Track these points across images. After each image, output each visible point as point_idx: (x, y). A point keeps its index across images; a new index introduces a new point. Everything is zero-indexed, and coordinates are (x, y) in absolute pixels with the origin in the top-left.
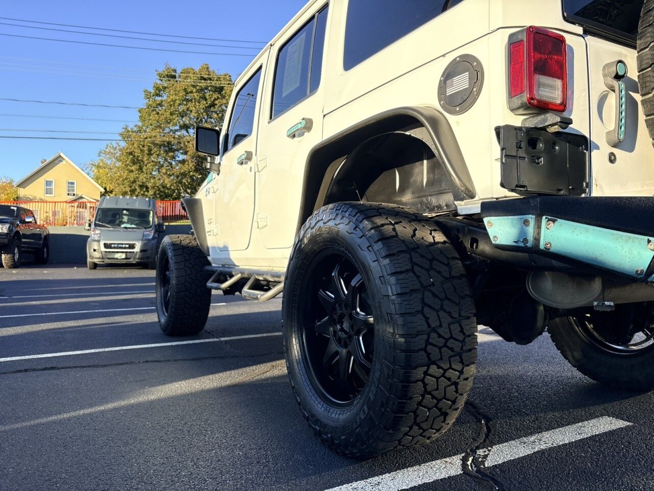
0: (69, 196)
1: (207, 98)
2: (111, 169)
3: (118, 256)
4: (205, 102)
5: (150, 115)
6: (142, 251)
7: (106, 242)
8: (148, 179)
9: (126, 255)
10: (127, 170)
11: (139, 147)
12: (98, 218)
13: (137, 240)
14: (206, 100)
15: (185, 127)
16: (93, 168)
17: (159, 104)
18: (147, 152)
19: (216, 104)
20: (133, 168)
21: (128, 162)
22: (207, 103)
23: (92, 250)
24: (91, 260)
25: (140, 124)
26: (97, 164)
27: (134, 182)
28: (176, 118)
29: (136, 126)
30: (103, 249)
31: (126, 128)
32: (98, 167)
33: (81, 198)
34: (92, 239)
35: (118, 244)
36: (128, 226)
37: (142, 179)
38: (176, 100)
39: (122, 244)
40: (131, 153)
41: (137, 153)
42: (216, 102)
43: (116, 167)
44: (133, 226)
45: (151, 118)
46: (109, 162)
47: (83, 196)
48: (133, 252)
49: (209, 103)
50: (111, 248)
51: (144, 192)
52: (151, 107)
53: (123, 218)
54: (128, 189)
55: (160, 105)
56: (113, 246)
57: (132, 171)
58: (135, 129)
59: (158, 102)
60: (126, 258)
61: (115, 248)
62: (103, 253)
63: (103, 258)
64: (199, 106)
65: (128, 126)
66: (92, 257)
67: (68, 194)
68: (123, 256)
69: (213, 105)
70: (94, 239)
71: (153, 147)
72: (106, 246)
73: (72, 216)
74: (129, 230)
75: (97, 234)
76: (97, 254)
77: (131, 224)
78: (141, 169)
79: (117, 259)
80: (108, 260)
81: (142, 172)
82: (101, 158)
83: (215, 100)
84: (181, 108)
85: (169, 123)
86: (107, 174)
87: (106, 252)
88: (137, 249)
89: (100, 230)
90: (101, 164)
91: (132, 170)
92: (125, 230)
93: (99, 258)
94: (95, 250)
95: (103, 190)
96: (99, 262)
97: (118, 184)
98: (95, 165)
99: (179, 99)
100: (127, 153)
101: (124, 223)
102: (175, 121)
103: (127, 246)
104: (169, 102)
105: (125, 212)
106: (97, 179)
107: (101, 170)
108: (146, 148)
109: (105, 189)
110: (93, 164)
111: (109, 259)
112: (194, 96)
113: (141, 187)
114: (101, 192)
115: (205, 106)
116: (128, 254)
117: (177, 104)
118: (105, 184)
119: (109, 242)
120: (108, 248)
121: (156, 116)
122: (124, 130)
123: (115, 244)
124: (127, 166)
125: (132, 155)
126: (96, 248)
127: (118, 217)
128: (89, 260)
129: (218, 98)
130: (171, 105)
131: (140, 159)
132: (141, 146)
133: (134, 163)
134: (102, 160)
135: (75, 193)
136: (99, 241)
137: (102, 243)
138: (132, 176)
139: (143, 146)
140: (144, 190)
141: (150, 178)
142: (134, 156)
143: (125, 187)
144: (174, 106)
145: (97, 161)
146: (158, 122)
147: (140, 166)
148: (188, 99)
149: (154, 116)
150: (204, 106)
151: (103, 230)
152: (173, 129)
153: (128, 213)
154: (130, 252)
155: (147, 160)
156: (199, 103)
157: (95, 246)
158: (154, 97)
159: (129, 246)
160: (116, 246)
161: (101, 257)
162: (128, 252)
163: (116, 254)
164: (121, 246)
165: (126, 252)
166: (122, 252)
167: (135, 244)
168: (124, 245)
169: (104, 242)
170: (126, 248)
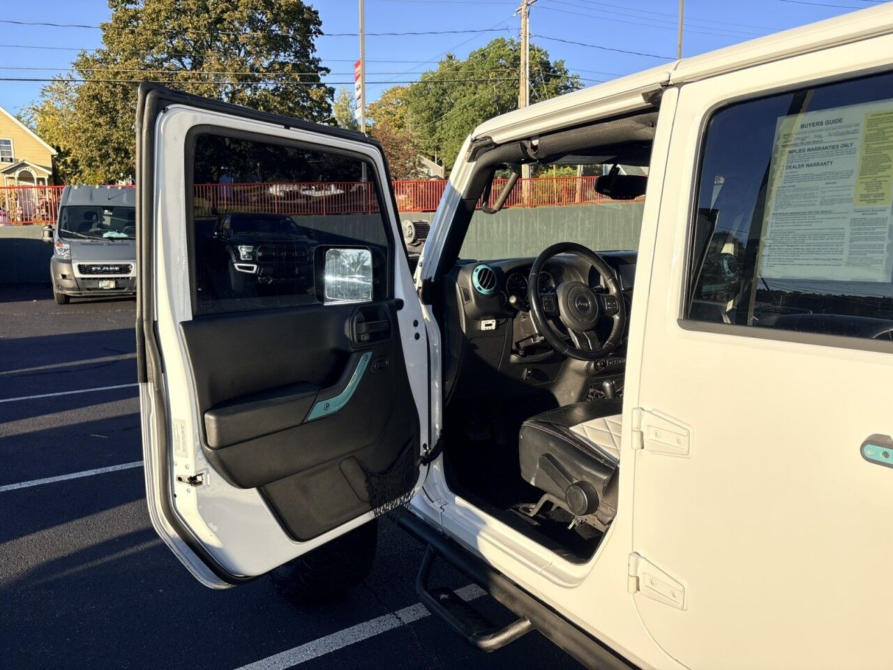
0: (3, 163)
1: (210, 8)
2: (62, 115)
3: (102, 284)
4: (207, 15)
5: (119, 34)
7: (81, 263)
8: (126, 138)
9: (116, 283)
10: (92, 122)
11: (107, 87)
12: (63, 222)
14: (208, 11)
15: (178, 54)
16: (36, 115)
17: (133, 17)
18: (120, 95)
19: (225, 20)
20: (101, 120)
21: (92, 112)
22: (210, 18)
23: (61, 276)
24: (60, 292)
25: (105, 48)
26: (40, 108)
27: (105, 142)
28: (164, 42)
29: (98, 52)
30: (78, 275)
31: (83, 55)
32: (43, 113)
33: (23, 165)
34: (58, 257)
35: (102, 266)
36: (115, 235)
37: (118, 138)
38: (160, 11)
39: (109, 266)
40: (95, 97)
41: (106, 96)
42: (225, 16)
43: (70, 112)
44: (123, 235)
45: (122, 39)
46: (58, 105)
47: (26, 162)
48: (128, 278)
49: (213, 16)
50: (91, 272)
51: (123, 158)
52: (121, 20)
53: (104, 220)
54: (96, 154)
55: (135, 17)
56: (93, 268)
57: (100, 125)
58: (98, 56)
59: (131, 14)
60: (117, 289)
61: (97, 272)
62: (79, 281)
63: (79, 289)
64: (198, 21)
65: (85, 52)
66: (60, 287)
67: (2, 160)
68: (112, 285)
69: (220, 20)
70: (61, 258)
71: (130, 88)
72: (82, 269)
73: (11, 194)
74: (116, 241)
75: (65, 250)
76: (68, 283)
77: (119, 232)
78: (113, 122)
79: (102, 289)
80: (88, 292)
81: (116, 126)
82: (46, 99)
83: (223, 12)
84: (171, 25)
85: (152, 48)
86: (58, 124)
87: (83, 279)
88: (134, 273)
89: (70, 243)
90: (47, 109)
91: (100, 123)
92: (110, 242)
93: (72, 289)
94: (64, 276)
95: (54, 152)
96: (73, 294)
97: (80, 145)
98: (37, 111)
99: (165, 10)
100: (89, 96)
101: (106, 229)
102: (160, 45)
103: (117, 268)
104: (150, 15)
105: (106, 211)
106: (43, 133)
107: (47, 118)
108: (119, 89)
109: (58, 149)
110: (34, 109)
111: (88, 289)
112: (189, 5)
113: (117, 150)
114: (52, 156)
115: (208, 22)
116: (119, 282)
117: (163, 18)
118: (57, 139)
119: (86, 263)
120: (85, 273)
121: (130, 36)
122: (80, 58)
123: (97, 265)
124: (91, 118)
125: (98, 100)
126: (66, 272)
127: (94, 217)
128: (56, 291)
129: (228, 10)
130: (153, 20)
131: (110, 106)
132: (111, 86)
133: (102, 113)
134: (46, 102)
135: (13, 157)
136: (69, 262)
137: (75, 266)
138: (101, 133)
139: (115, 86)
140: (123, 155)
141: (130, 136)
142: (102, 102)
143: (91, 151)
144: (158, 20)
145: (40, 103)
146: (134, 46)
147: (112, 118)
148: (179, 10)
149: (126, 38)
150: (206, 22)
151: (75, 243)
152: (159, 57)
153: (111, 214)
154: (122, 278)
155: (122, 108)
156: (198, 16)
157: (64, 269)
158: (123, 5)
159: (120, 269)
160: (99, 268)
161: (76, 286)
162: (118, 278)
163: (100, 282)
164: (107, 268)
165: (115, 278)
166: (109, 279)
167: (129, 265)
168: (111, 268)
169: (78, 263)
170: (115, 272)
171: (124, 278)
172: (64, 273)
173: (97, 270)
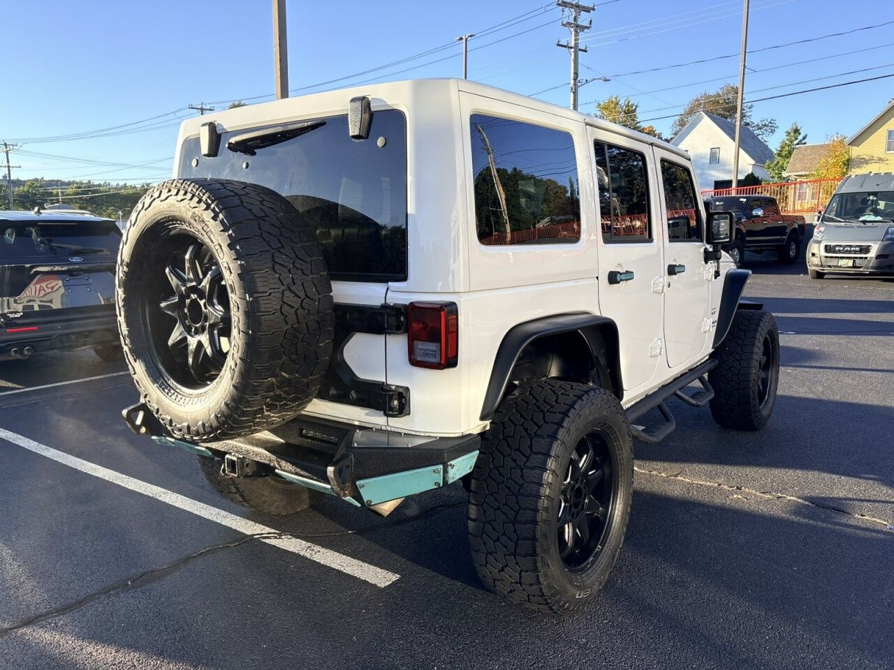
3: (842, 263)
6: (878, 257)
7: (828, 244)
9: (854, 261)
13: (875, 240)
23: (811, 255)
24: (812, 268)
30: (823, 253)
34: (814, 239)
35: (845, 246)
39: (851, 246)
48: (866, 258)
50: (835, 252)
56: (837, 249)
60: (854, 267)
61: (840, 252)
62: (823, 259)
63: (822, 266)
66: (811, 263)
68: (850, 263)
70: (816, 239)
72: (828, 249)
75: (822, 232)
76: (816, 260)
79: (841, 267)
80: (829, 268)
87: (826, 257)
88: (872, 254)
89: (826, 226)
93: (818, 265)
94: (813, 255)
96: (819, 270)
103: (858, 249)
111: (829, 266)
116: (857, 261)
119: (833, 244)
120: (829, 252)
123: (841, 246)
126: (816, 251)
128: (809, 267)
136: (820, 242)
137: (822, 246)
151: (830, 226)
157: (816, 249)
159: (860, 249)
160: (841, 248)
161: (820, 264)
162: (857, 258)
163: (840, 260)
164: (849, 249)
165: (854, 258)
166: (848, 258)
167: (870, 246)
168: (852, 249)
169: (825, 244)
170: (855, 252)
171: (862, 258)
172: (814, 252)
173: (839, 250)
